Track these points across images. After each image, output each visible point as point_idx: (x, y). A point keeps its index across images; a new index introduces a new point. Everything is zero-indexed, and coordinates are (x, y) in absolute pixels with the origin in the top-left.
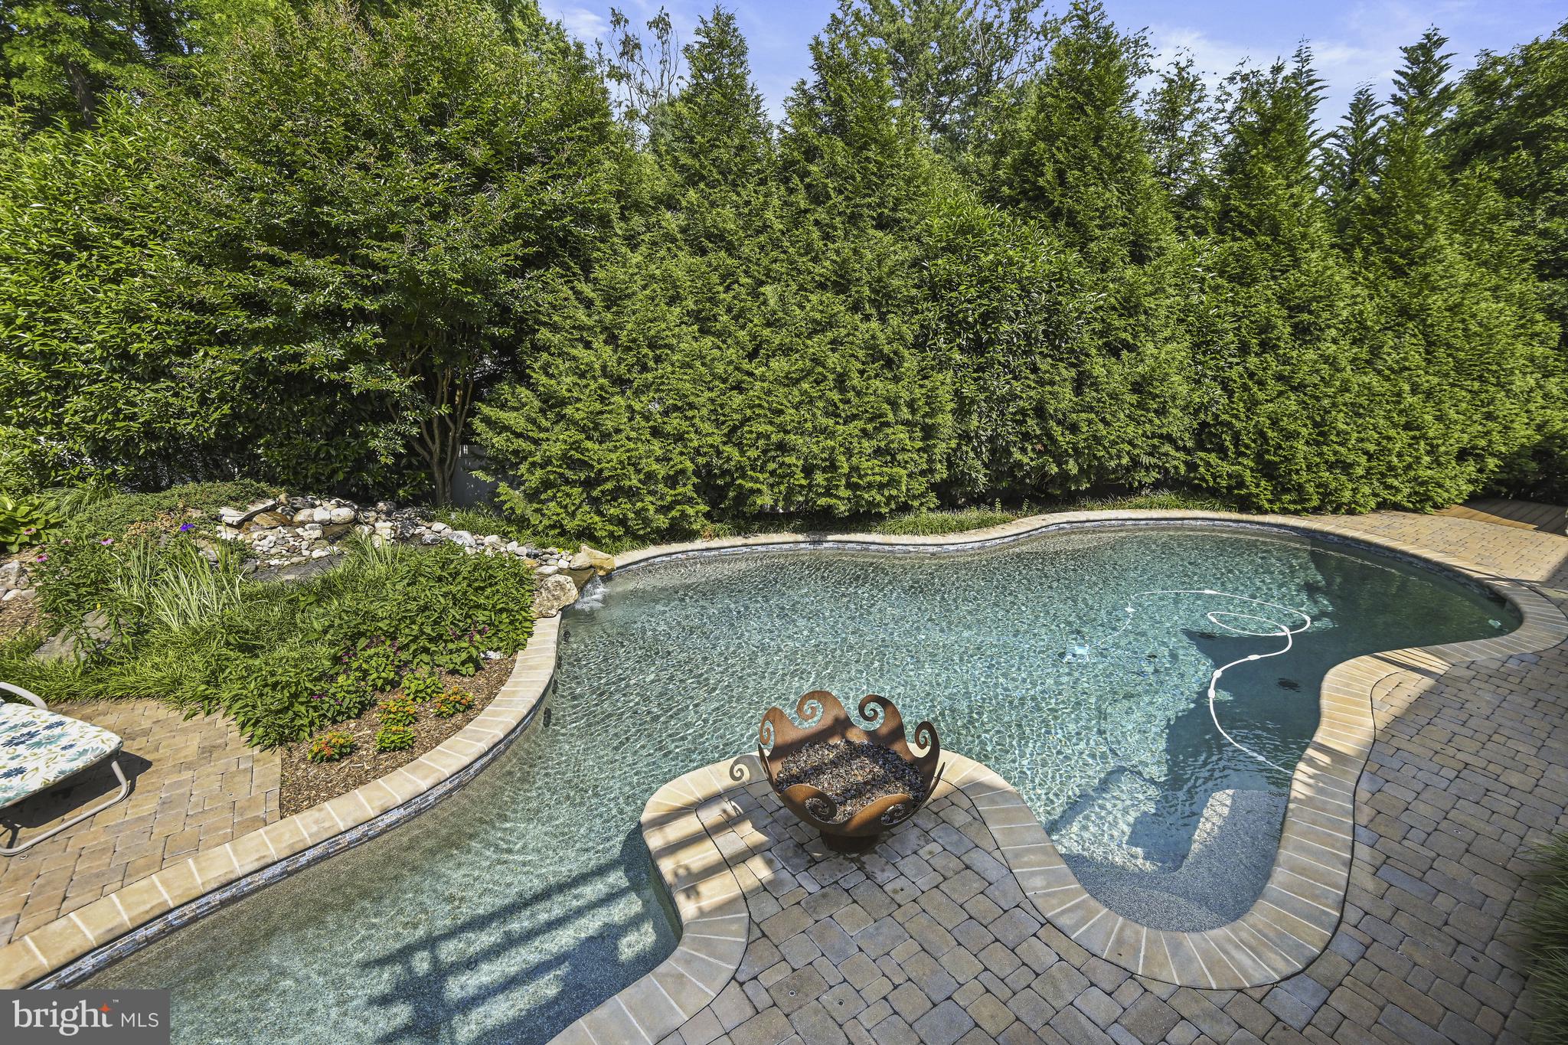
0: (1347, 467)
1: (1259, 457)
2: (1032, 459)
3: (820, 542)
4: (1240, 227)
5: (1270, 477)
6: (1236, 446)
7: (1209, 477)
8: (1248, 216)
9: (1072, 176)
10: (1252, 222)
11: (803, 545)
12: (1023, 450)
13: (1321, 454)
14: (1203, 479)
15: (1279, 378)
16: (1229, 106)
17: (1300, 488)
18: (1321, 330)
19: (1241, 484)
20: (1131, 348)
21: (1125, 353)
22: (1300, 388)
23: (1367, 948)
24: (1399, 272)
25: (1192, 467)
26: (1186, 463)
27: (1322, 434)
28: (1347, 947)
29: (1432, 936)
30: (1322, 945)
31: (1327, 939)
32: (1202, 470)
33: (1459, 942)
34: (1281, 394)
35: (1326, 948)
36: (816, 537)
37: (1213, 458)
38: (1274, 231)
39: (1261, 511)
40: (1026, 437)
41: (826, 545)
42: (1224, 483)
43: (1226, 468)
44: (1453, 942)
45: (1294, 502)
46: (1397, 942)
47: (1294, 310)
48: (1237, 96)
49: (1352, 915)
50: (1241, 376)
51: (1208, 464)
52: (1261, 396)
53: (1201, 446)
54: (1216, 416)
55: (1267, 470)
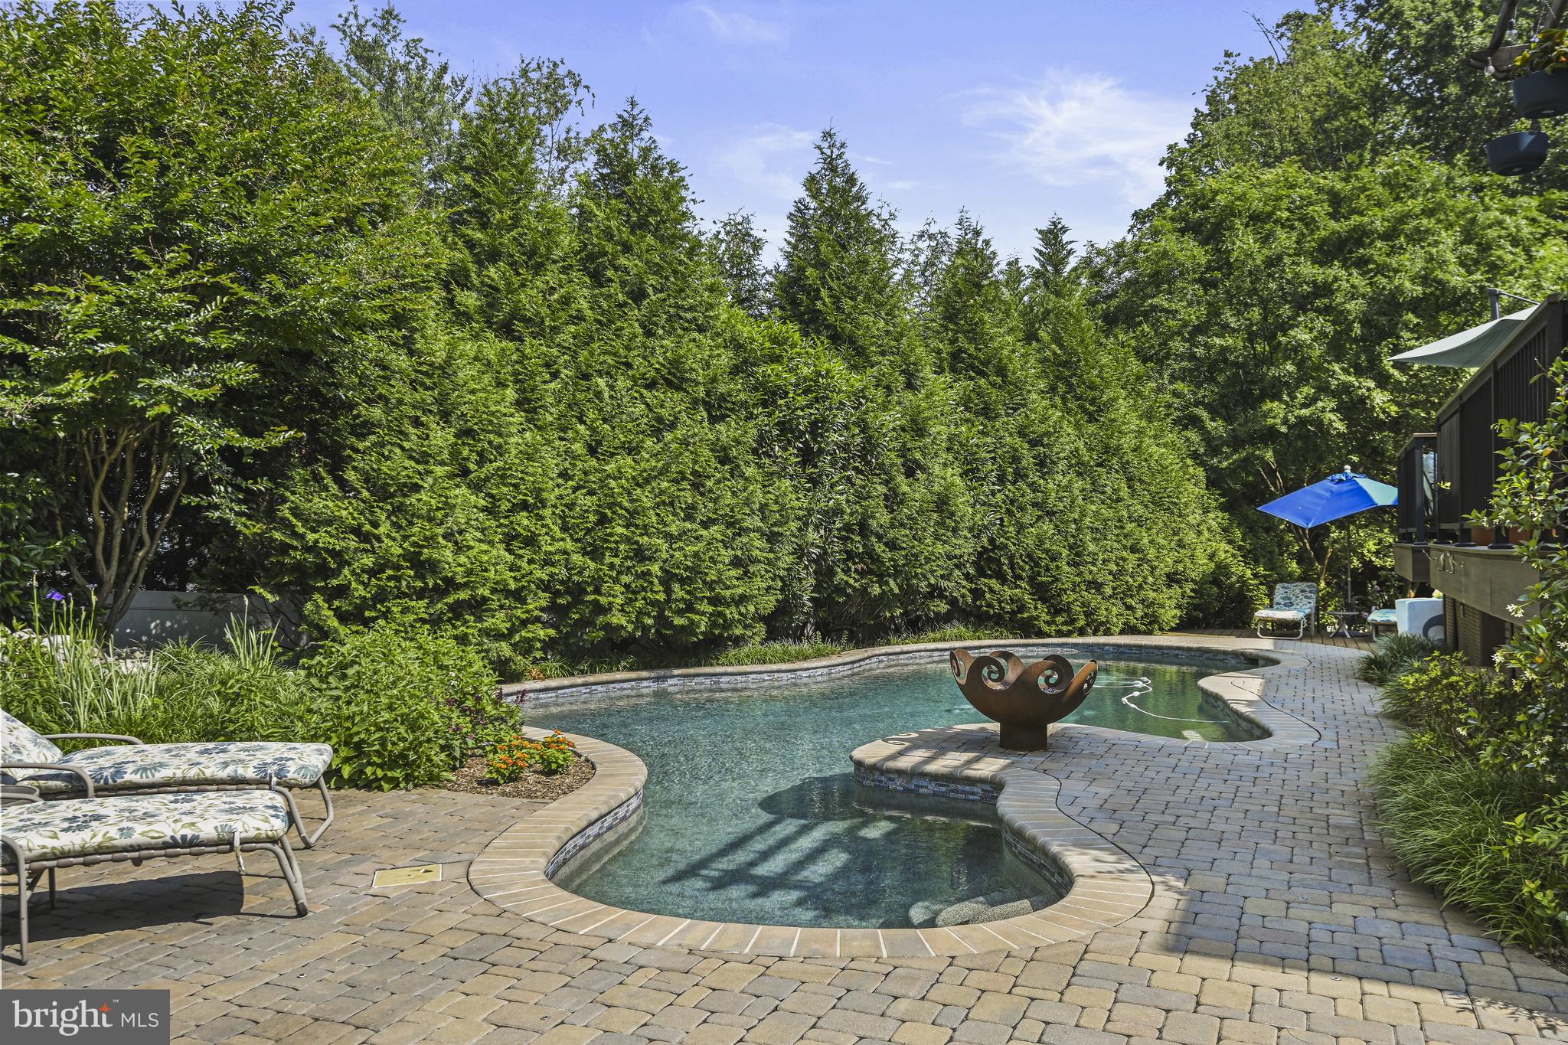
0: (1098, 586)
1: (1032, 580)
2: (856, 581)
3: (664, 678)
4: (972, 367)
5: (1044, 600)
6: (1012, 568)
7: (995, 603)
8: (976, 358)
9: (847, 304)
10: (982, 363)
11: (645, 683)
12: (847, 571)
13: (1080, 574)
14: (990, 605)
15: (1035, 505)
16: (922, 259)
17: (1068, 609)
18: (1054, 463)
19: (1022, 608)
20: (923, 469)
21: (919, 474)
22: (1051, 514)
24: (1092, 419)
25: (977, 594)
26: (971, 591)
27: (1077, 555)
32: (988, 595)
34: (1039, 518)
36: (662, 673)
37: (994, 583)
38: (1001, 371)
39: (1041, 634)
40: (850, 555)
41: (671, 682)
42: (1008, 608)
43: (1008, 592)
45: (1064, 623)
47: (1034, 444)
48: (928, 253)
50: (1004, 502)
51: (991, 590)
52: (1025, 520)
53: (981, 573)
54: (992, 540)
55: (1042, 592)
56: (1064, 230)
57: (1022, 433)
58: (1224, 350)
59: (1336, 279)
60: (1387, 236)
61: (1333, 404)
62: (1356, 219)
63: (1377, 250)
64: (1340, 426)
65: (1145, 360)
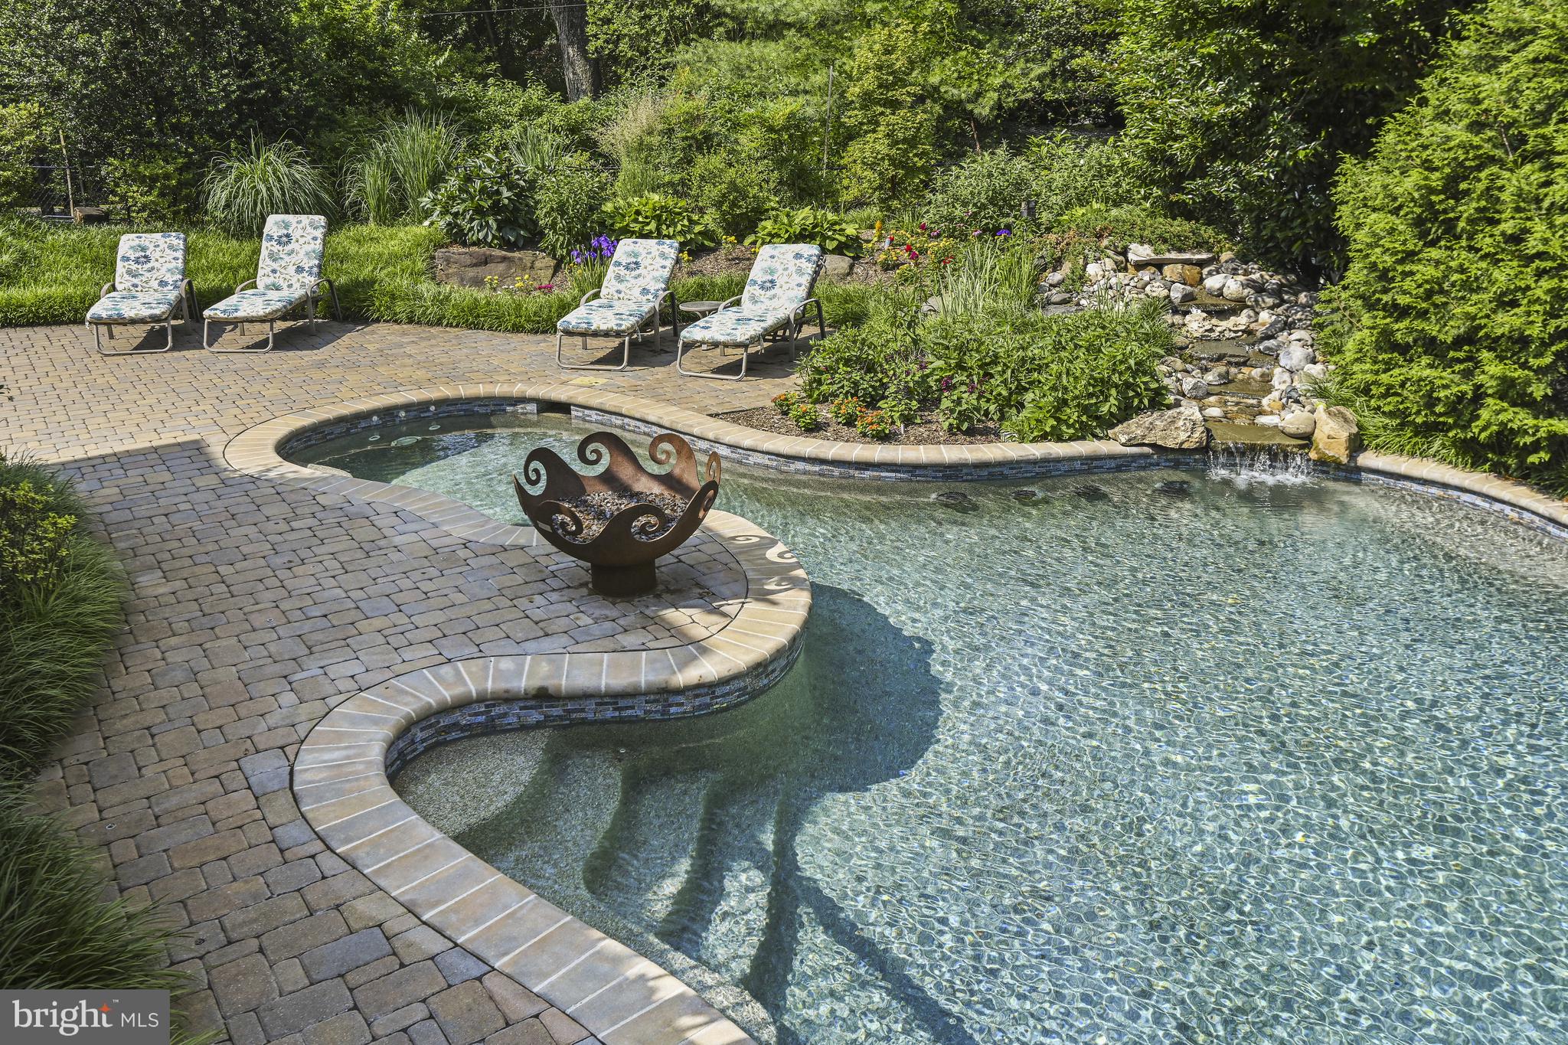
23: (282, 851)
28: (292, 833)
29: (255, 920)
30: (309, 816)
31: (314, 824)
33: (230, 943)
35: (303, 817)
44: (234, 936)
46: (270, 881)
49: (328, 862)
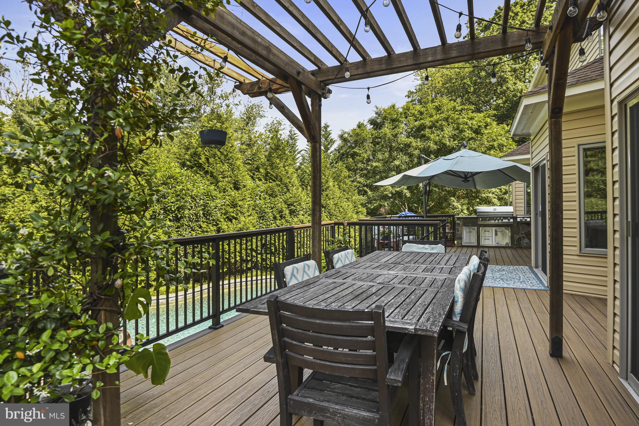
8: (273, 175)
9: (211, 160)
10: (274, 177)
21: (234, 220)
56: (328, 126)
57: (285, 202)
58: (376, 167)
59: (411, 142)
60: (430, 128)
61: (406, 187)
62: (422, 121)
63: (427, 132)
64: (408, 195)
65: (349, 170)
